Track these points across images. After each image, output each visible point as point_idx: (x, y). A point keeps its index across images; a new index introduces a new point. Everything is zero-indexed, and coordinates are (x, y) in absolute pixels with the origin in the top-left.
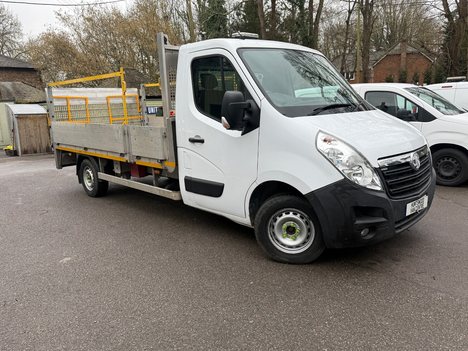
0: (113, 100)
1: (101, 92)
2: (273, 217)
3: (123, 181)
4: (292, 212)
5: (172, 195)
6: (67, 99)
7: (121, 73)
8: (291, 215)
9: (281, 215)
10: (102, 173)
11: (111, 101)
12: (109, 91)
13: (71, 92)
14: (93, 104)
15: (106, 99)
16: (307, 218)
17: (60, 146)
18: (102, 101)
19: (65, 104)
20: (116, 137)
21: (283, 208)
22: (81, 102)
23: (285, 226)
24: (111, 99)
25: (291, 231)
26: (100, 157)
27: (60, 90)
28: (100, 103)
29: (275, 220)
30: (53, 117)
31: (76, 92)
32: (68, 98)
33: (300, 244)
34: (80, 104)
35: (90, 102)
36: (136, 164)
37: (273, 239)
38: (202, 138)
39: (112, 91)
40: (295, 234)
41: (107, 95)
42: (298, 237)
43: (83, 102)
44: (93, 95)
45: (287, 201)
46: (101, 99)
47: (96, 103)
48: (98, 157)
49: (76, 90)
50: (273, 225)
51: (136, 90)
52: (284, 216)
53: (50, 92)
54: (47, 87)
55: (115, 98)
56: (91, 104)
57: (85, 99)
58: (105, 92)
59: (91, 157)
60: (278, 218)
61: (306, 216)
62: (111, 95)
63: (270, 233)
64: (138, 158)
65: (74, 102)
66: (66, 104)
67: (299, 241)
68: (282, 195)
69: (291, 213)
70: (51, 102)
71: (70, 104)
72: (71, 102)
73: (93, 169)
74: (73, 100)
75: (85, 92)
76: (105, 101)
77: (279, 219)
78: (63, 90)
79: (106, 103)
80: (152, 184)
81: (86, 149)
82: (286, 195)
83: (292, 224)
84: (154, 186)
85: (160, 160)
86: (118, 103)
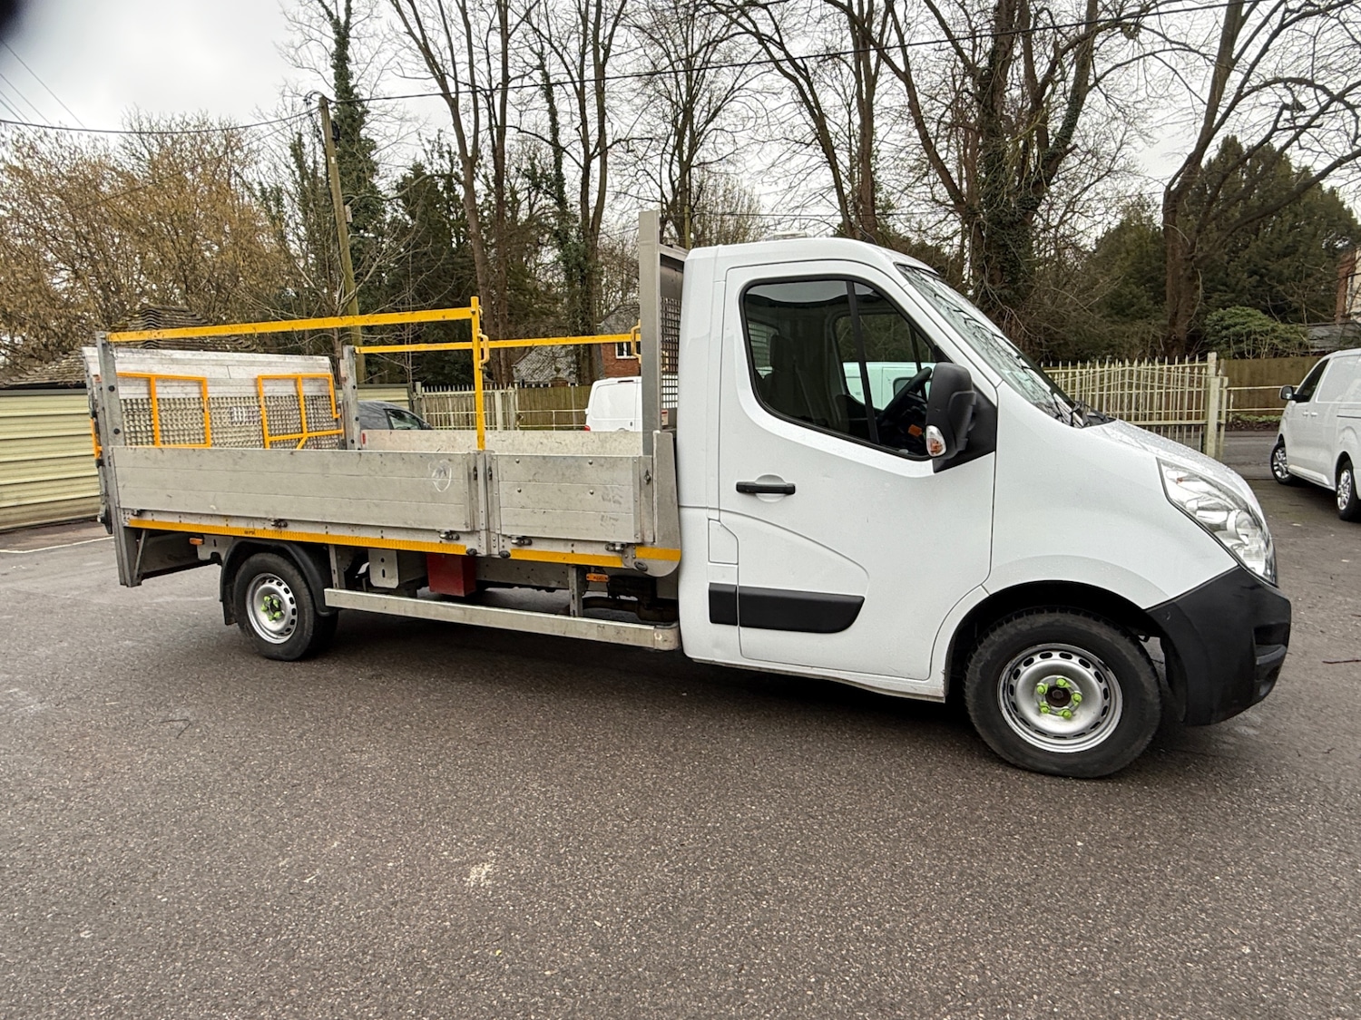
0: (272, 388)
1: (240, 363)
2: (1009, 665)
3: (442, 608)
4: (1058, 653)
5: (656, 637)
6: (148, 381)
7: (474, 313)
8: (1056, 660)
9: (1029, 662)
10: (341, 589)
11: (268, 390)
12: (262, 364)
13: (161, 362)
14: (221, 395)
15: (252, 383)
16: (1099, 665)
17: (148, 517)
18: (244, 389)
19: (141, 397)
20: (433, 486)
21: (1035, 644)
22: (188, 389)
23: (1042, 686)
24: (266, 383)
25: (1058, 698)
26: (337, 547)
27: (128, 355)
28: (239, 395)
29: (1017, 674)
30: (117, 432)
31: (174, 361)
32: (153, 380)
33: (1086, 728)
34: (184, 396)
35: (213, 392)
36: (511, 557)
37: (1013, 720)
38: (787, 482)
39: (269, 364)
40: (1070, 704)
41: (257, 372)
42: (1077, 712)
43: (194, 392)
44: (219, 373)
45: (1044, 626)
46: (241, 383)
47: (228, 395)
48: (327, 545)
49: (174, 357)
50: (1012, 687)
51: (326, 360)
52: (1039, 663)
53: (110, 358)
54: (99, 343)
55: (277, 382)
56: (214, 396)
57: (200, 382)
58: (252, 363)
59: (295, 546)
60: (1022, 668)
61: (1096, 659)
62: (267, 372)
63: (1006, 706)
64: (524, 541)
65: (168, 390)
66: (147, 396)
67: (1082, 720)
68: (1030, 613)
69: (1056, 655)
70: (112, 389)
71: (159, 396)
72: (162, 392)
73: (298, 581)
74: (166, 384)
75: (199, 363)
76: (252, 390)
77: (1026, 672)
78: (136, 356)
79: (254, 395)
80: (566, 611)
81: (280, 523)
82: (1040, 611)
83: (1061, 681)
84: (574, 616)
85: (623, 545)
86: (284, 395)
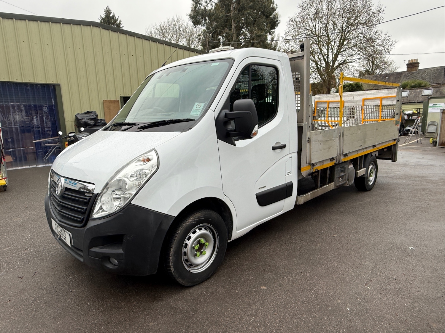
0: (369, 102)
24: (367, 101)
55: (372, 100)
62: (369, 97)
76: (361, 104)
